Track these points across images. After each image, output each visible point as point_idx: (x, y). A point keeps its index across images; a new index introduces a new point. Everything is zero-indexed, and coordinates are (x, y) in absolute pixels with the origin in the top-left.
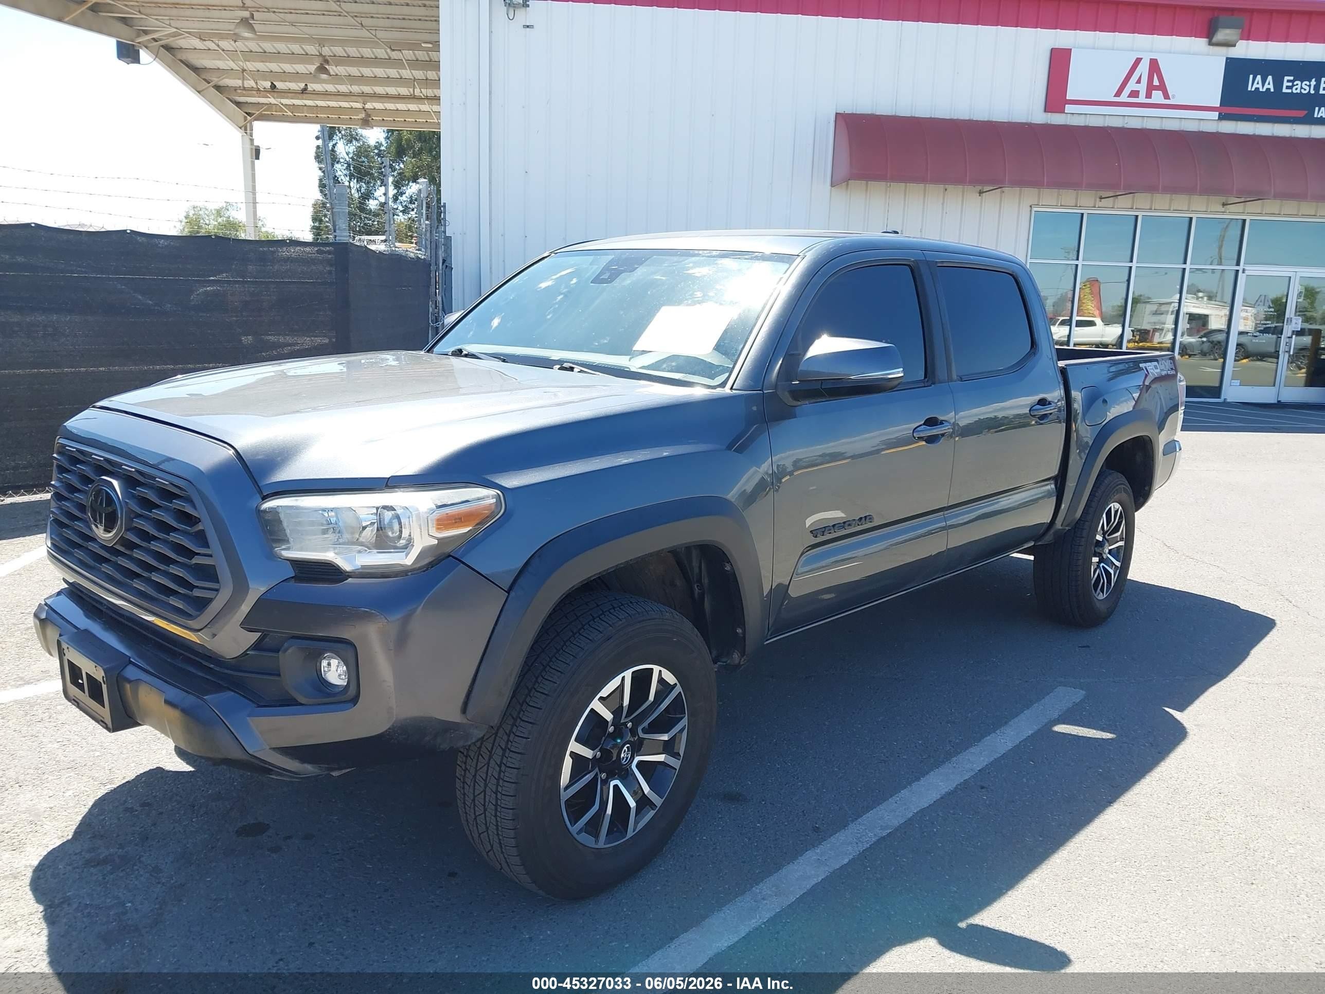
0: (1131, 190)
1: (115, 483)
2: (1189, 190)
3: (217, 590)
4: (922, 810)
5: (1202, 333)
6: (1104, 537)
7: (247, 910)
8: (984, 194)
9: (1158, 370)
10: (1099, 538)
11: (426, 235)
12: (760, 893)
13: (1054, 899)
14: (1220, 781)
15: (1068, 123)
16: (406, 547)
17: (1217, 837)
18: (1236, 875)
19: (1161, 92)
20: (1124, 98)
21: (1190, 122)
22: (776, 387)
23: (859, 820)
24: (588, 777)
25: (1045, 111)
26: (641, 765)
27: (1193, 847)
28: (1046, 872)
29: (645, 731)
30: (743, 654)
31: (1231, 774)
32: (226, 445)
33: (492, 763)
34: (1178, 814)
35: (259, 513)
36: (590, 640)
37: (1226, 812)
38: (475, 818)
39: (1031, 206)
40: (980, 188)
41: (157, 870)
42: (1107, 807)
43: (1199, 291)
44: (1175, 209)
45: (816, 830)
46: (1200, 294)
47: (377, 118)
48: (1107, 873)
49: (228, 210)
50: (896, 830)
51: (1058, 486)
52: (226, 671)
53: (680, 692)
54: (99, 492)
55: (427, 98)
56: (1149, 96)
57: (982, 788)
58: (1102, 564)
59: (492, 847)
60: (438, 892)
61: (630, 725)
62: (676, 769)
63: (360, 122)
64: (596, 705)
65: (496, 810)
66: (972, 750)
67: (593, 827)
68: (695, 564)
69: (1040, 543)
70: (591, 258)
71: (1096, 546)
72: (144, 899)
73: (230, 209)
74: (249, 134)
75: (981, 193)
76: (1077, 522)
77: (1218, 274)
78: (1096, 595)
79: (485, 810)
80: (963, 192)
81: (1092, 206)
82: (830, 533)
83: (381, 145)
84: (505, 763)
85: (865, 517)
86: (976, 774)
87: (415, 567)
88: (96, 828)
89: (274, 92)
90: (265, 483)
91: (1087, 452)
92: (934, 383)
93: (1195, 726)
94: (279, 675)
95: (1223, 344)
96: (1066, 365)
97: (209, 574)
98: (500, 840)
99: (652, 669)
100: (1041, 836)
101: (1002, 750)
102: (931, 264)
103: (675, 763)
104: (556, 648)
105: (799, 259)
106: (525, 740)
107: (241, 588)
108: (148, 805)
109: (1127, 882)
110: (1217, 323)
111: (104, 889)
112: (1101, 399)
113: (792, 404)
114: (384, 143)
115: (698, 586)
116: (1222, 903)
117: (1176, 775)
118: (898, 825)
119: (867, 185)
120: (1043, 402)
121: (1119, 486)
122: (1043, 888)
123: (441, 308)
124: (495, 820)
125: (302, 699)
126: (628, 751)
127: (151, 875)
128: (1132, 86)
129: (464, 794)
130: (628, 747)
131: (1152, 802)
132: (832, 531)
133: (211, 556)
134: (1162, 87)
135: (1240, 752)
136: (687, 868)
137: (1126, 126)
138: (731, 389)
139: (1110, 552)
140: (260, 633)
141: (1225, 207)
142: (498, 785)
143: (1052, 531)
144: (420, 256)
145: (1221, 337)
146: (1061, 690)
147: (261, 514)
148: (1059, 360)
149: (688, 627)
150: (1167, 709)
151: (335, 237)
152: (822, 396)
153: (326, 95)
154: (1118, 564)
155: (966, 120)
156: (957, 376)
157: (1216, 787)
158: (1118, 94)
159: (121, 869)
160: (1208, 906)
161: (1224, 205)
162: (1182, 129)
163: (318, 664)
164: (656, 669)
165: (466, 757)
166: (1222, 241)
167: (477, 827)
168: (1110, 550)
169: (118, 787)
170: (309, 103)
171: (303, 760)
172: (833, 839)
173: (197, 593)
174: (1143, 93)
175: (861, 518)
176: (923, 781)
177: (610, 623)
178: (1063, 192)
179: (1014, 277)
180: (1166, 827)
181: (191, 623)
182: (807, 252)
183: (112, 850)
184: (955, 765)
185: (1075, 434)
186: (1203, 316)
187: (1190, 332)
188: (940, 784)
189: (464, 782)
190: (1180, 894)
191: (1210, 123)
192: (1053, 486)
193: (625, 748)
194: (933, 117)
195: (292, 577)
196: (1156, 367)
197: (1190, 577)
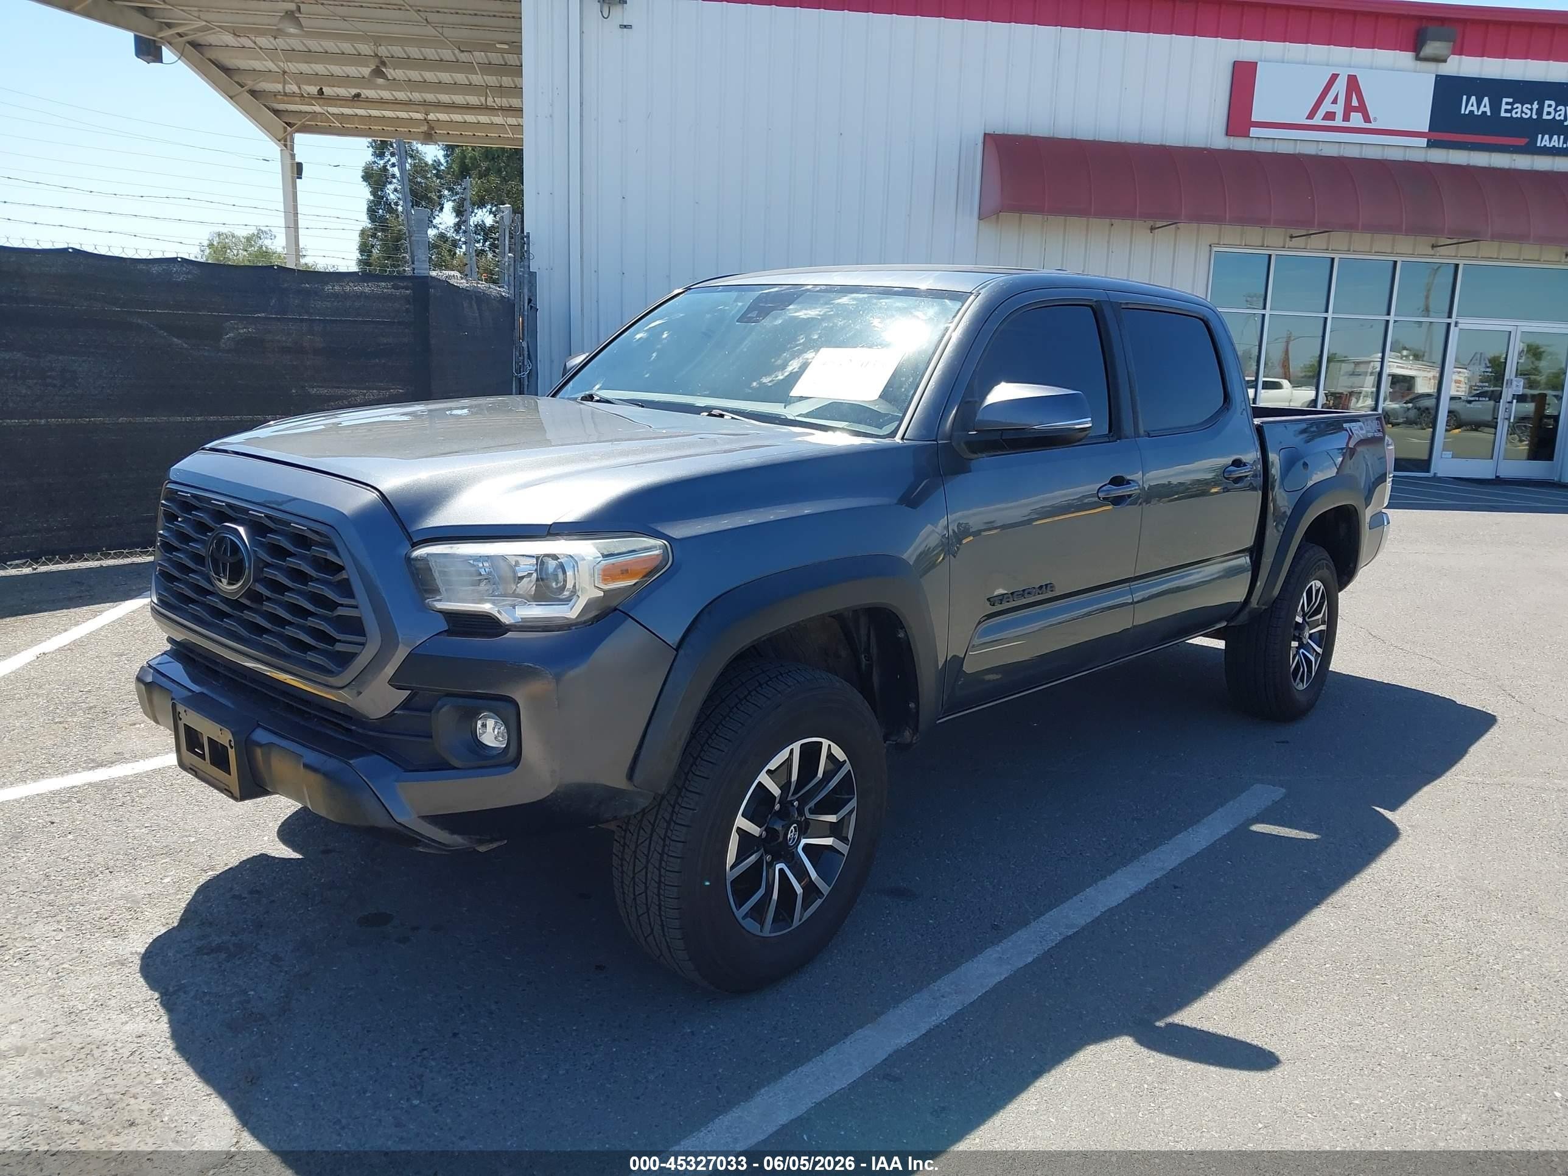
0: (1326, 229)
1: (241, 530)
2: (1393, 229)
3: (363, 644)
4: (1111, 910)
5: (1408, 398)
6: (1304, 619)
7: (381, 1000)
8: (1156, 230)
9: (1364, 432)
10: (1299, 619)
11: (508, 270)
12: (938, 990)
13: (1260, 1001)
14: (1438, 884)
15: (1253, 149)
16: (568, 600)
17: (1436, 942)
18: (1458, 979)
19: (1360, 114)
20: (1318, 120)
21: (1395, 150)
22: (950, 437)
23: (1042, 918)
24: (753, 858)
25: (1227, 134)
26: (807, 848)
27: (1409, 951)
28: (1249, 974)
29: (812, 812)
30: (916, 729)
31: (1449, 877)
32: (369, 488)
33: (655, 837)
34: (1392, 917)
35: (409, 559)
36: (759, 707)
37: (1446, 916)
38: (635, 899)
39: (1210, 246)
40: (1152, 223)
41: (276, 958)
42: (1312, 909)
43: (1405, 348)
44: (1377, 251)
45: (995, 927)
46: (1405, 353)
47: (441, 132)
48: (1317, 975)
49: (260, 239)
50: (1083, 929)
51: (1254, 559)
52: (371, 733)
53: (849, 770)
54: (221, 541)
55: (501, 109)
56: (1346, 118)
57: (1175, 887)
58: (1302, 650)
59: (652, 930)
60: (586, 985)
61: (796, 803)
62: (844, 855)
63: (422, 136)
64: (763, 778)
65: (659, 888)
66: (1163, 848)
67: (758, 912)
68: (863, 631)
69: (1233, 624)
70: (734, 294)
71: (1295, 629)
72: (268, 987)
73: (262, 237)
74: (289, 147)
75: (1152, 229)
76: (1274, 602)
77: (1425, 327)
78: (1295, 685)
79: (646, 888)
80: (1132, 228)
81: (1282, 245)
82: (1008, 602)
83: (440, 164)
84: (670, 835)
85: (1046, 585)
86: (1168, 873)
87: (579, 620)
88: (204, 915)
89: (322, 98)
90: (414, 530)
91: (1285, 524)
92: (1120, 439)
93: (1409, 826)
94: (431, 737)
95: (1433, 412)
96: (1262, 423)
97: (355, 627)
98: (662, 921)
99: (821, 743)
100: (1243, 938)
101: (1196, 849)
102: (1116, 306)
103: (843, 848)
104: (722, 715)
105: (972, 297)
106: (691, 811)
107: (389, 642)
108: (258, 892)
109: (1338, 985)
110: (1424, 385)
111: (222, 977)
112: (1301, 462)
113: (969, 457)
114: (443, 161)
115: (865, 656)
116: (1443, 1008)
117: (1389, 877)
118: (1085, 924)
119: (1020, 218)
120: (1237, 463)
121: (1322, 561)
122: (1248, 989)
123: (526, 356)
124: (657, 898)
125: (455, 762)
126: (795, 831)
127: (271, 963)
128: (1326, 106)
129: (623, 872)
130: (795, 827)
131: (1363, 904)
132: (1011, 599)
133: (356, 607)
134: (1362, 109)
135: (1459, 855)
136: (857, 964)
137: (1320, 153)
138: (903, 438)
139: (1311, 636)
140: (410, 692)
141: (1435, 249)
142: (661, 860)
143: (1247, 610)
144: (503, 294)
145: (1430, 403)
146: (1258, 787)
147: (412, 562)
148: (1254, 418)
149: (857, 697)
150: (1378, 809)
151: (414, 269)
152: (1002, 448)
153: (382, 103)
154: (1319, 650)
155: (1136, 144)
156: (1145, 431)
157: (1434, 890)
158: (1311, 116)
159: (238, 957)
160: (1428, 1011)
161: (1433, 246)
162: (1385, 158)
163: (473, 725)
164: (826, 743)
165: (625, 831)
166: (1429, 290)
167: (636, 907)
168: (1311, 635)
169: (220, 874)
170: (361, 112)
171: (453, 832)
172: (1013, 937)
173: (339, 647)
174: (1339, 116)
175: (1041, 587)
176: (1109, 879)
177: (779, 689)
178: (1248, 229)
179: (1204, 323)
180: (1379, 930)
181: (332, 680)
182: (981, 289)
183: (224, 938)
184: (1144, 863)
185: (1272, 505)
186: (1409, 378)
187: (1393, 397)
188: (1129, 882)
189: (622, 859)
190: (1396, 998)
191: (1417, 151)
192: (1248, 558)
193: (792, 828)
194: (1097, 139)
195: (445, 631)
196: (1361, 429)
197: (1399, 669)
